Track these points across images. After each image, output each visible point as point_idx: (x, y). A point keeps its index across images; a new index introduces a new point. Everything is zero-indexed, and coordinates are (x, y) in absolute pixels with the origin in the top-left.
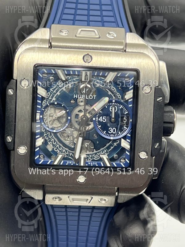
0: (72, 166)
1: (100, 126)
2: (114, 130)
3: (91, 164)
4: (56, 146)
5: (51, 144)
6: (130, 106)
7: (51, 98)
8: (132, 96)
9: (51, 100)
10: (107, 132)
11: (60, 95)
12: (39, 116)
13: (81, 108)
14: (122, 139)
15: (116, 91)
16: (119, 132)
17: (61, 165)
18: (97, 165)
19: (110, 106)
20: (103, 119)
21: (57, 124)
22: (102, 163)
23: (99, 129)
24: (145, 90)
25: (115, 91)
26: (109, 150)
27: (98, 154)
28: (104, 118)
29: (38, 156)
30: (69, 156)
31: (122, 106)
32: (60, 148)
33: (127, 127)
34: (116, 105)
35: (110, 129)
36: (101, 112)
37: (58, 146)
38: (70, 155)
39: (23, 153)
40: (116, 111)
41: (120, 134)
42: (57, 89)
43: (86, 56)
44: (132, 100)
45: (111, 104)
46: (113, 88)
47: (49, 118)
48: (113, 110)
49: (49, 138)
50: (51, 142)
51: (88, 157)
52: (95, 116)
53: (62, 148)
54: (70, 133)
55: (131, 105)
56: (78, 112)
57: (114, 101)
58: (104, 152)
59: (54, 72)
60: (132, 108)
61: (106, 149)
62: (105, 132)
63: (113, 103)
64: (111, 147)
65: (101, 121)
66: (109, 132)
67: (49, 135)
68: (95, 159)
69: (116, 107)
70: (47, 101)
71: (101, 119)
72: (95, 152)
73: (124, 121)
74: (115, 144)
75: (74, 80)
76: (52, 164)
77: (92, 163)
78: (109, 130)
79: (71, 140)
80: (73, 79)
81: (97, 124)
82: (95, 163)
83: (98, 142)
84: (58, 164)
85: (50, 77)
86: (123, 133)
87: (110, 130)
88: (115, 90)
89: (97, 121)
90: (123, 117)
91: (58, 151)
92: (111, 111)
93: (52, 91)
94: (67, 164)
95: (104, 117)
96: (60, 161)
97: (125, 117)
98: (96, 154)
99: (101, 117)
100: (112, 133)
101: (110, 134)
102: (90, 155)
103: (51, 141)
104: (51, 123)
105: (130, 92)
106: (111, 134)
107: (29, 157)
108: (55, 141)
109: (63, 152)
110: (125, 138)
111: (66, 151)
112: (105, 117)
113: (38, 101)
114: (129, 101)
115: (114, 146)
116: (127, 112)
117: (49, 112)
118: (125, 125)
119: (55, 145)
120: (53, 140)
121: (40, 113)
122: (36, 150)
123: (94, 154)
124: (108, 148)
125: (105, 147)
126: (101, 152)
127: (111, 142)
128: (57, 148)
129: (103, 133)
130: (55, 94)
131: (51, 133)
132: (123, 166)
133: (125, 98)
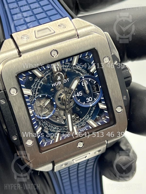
0: (69, 138)
2: (90, 98)
5: (46, 127)
6: (96, 76)
7: (35, 93)
8: (96, 69)
9: (35, 95)
10: (86, 103)
11: (41, 88)
12: (32, 111)
13: (60, 92)
14: (99, 103)
15: (81, 69)
16: (95, 99)
17: (61, 141)
18: (87, 130)
19: (81, 82)
20: (80, 94)
22: (90, 127)
24: (105, 61)
26: (91, 114)
27: (83, 120)
29: (41, 142)
32: (55, 128)
33: (99, 93)
35: (88, 99)
36: (77, 89)
37: (52, 127)
38: (64, 130)
39: (31, 144)
40: (87, 84)
42: (36, 84)
43: (53, 51)
45: (82, 80)
49: (44, 124)
51: (78, 126)
52: (73, 94)
54: (57, 113)
56: (59, 96)
57: (83, 77)
59: (31, 73)
60: (98, 77)
62: (84, 102)
64: (91, 112)
66: (87, 101)
67: (43, 122)
68: (83, 125)
69: (86, 81)
70: (32, 96)
71: (78, 95)
72: (81, 120)
73: (94, 89)
74: (94, 108)
75: (47, 73)
76: (54, 143)
77: (83, 130)
81: (77, 99)
82: (85, 128)
85: (28, 78)
86: (97, 98)
89: (76, 97)
92: (84, 85)
93: (33, 87)
94: (65, 138)
95: (80, 92)
99: (78, 93)
100: (90, 101)
101: (88, 103)
105: (93, 66)
107: (37, 146)
108: (49, 124)
109: (58, 129)
110: (100, 101)
111: (60, 128)
113: (26, 100)
115: (93, 110)
116: (96, 82)
117: (36, 105)
118: (96, 92)
119: (50, 127)
120: (47, 124)
122: (38, 137)
123: (81, 122)
125: (87, 114)
126: (86, 118)
127: (90, 109)
128: (53, 129)
129: (83, 104)
130: (36, 88)
131: (43, 119)
132: (106, 122)
133: (91, 72)
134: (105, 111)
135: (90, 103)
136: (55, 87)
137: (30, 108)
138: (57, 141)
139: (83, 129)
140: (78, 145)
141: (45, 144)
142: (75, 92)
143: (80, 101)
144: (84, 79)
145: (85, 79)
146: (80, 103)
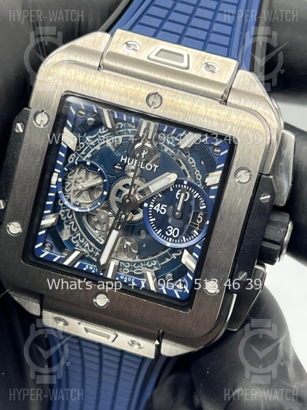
0: (93, 274)
1: (154, 219)
2: (176, 231)
3: (124, 280)
4: (76, 234)
5: (68, 228)
6: (211, 197)
7: (84, 153)
8: (218, 182)
9: (84, 156)
10: (163, 233)
11: (100, 150)
12: (57, 178)
13: (129, 181)
14: (185, 250)
15: (194, 166)
16: (184, 237)
17: (75, 269)
18: (134, 284)
19: (178, 189)
20: (161, 209)
21: (85, 199)
22: (143, 282)
23: (151, 225)
24: (240, 176)
25: (193, 166)
26: (162, 264)
27: (141, 264)
28: (164, 207)
29: (41, 244)
30: (94, 256)
31: (198, 194)
32: (82, 240)
33: (199, 232)
34: (188, 190)
35: (170, 229)
36: (160, 196)
37: (79, 234)
38: (96, 255)
39: (14, 233)
40: (185, 200)
41: (185, 241)
43: (154, 96)
44: (216, 187)
45: (181, 186)
46: (191, 160)
47: (75, 185)
48: (181, 197)
49: (67, 219)
50: (69, 226)
51: (125, 266)
52: (149, 201)
53: (85, 240)
54: (102, 218)
55: (214, 197)
56: (123, 186)
57: (185, 182)
58: (152, 264)
59: (96, 111)
60: (214, 202)
61: (156, 261)
62: (160, 230)
63: (184, 185)
64: (166, 259)
65: (157, 211)
66: (167, 232)
67: (68, 214)
68: (134, 271)
69: (187, 193)
70: (77, 156)
71: (157, 208)
72: (137, 260)
73: (197, 220)
74: (174, 256)
75: (127, 131)
76: (60, 263)
77: (126, 278)
78: (167, 230)
79: (103, 231)
80: (126, 128)
81: (150, 214)
82: (132, 278)
83: (144, 246)
84: (70, 266)
85: (89, 117)
86: (189, 240)
87: (169, 230)
88: (193, 164)
89: (151, 210)
90: (198, 214)
91: (77, 244)
92: (178, 198)
94: (85, 269)
95: (163, 205)
96: (74, 262)
97: (202, 214)
98: (138, 264)
99: (159, 205)
100: (172, 235)
101: (167, 236)
102: (128, 263)
103: (70, 223)
104: (76, 194)
105: (216, 173)
106: (169, 237)
107: (23, 243)
108: (75, 226)
109: (85, 247)
110: (191, 249)
111: (91, 247)
112: (166, 206)
113: (60, 153)
114: (212, 188)
115: (172, 258)
116: (205, 207)
117: (76, 176)
118: (198, 228)
119: (75, 232)
120: (73, 223)
121: (59, 173)
122: (40, 233)
123: (135, 264)
124: (161, 259)
125: (156, 257)
126: (148, 263)
127: (167, 251)
128: (77, 238)
129: (156, 232)
130: (93, 147)
131: (71, 210)
132: (178, 296)
133: (206, 182)
134: (188, 274)
135: (171, 239)
136: (124, 165)
137: (59, 171)
138: (66, 263)
139: (128, 278)
140: (97, 297)
141: (43, 253)
142: (154, 199)
143: (153, 223)
144: (185, 186)
146: (153, 226)
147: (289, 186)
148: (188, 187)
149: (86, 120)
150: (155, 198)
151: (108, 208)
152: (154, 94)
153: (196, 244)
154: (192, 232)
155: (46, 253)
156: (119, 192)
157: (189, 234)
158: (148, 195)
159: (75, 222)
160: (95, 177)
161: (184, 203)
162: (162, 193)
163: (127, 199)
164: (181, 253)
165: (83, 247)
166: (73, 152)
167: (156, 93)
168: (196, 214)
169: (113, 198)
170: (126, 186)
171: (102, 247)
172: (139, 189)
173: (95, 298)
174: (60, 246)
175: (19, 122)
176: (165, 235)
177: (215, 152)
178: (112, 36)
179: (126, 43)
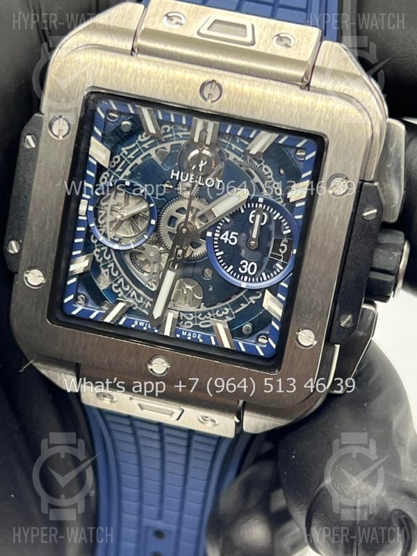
0: (144, 331)
1: (222, 253)
2: (253, 266)
3: (187, 336)
4: (118, 280)
5: (106, 273)
6: (297, 217)
7: (121, 170)
9: (120, 173)
10: (235, 270)
11: (141, 164)
12: (86, 207)
13: (184, 204)
14: (267, 291)
15: (271, 176)
16: (264, 274)
17: (120, 326)
18: (201, 341)
19: (251, 209)
20: (230, 238)
21: (126, 232)
22: (212, 338)
23: (219, 260)
25: (269, 177)
26: (237, 311)
27: (209, 314)
28: (234, 235)
29: (71, 297)
30: (144, 308)
31: (278, 214)
32: (126, 287)
33: (284, 265)
34: (265, 211)
35: (244, 264)
36: (228, 220)
37: (122, 280)
38: (147, 307)
39: (36, 284)
40: (262, 224)
41: (265, 279)
42: (137, 150)
43: (210, 85)
44: (303, 203)
45: (255, 205)
46: (266, 170)
47: (111, 214)
48: (256, 221)
49: (104, 260)
50: (107, 270)
51: (186, 317)
52: (213, 228)
53: (131, 287)
54: (152, 255)
55: (300, 217)
56: (177, 211)
57: (261, 200)
58: (223, 313)
59: (132, 112)
60: (300, 223)
61: (228, 308)
62: (231, 267)
63: (259, 203)
64: (242, 305)
65: (226, 242)
66: (240, 269)
67: (105, 254)
68: (200, 324)
69: (264, 214)
70: (111, 174)
71: (225, 238)
72: (203, 308)
73: (280, 250)
74: (252, 299)
75: (177, 136)
76: (99, 320)
77: (190, 334)
78: (241, 266)
79: (154, 273)
80: (176, 132)
81: (216, 247)
82: (198, 334)
83: (211, 289)
84: (113, 323)
85: (124, 120)
86: (271, 278)
87: (243, 266)
88: (269, 174)
89: (216, 241)
90: (280, 241)
91: (119, 293)
92: (252, 222)
93: (126, 153)
94: (133, 326)
95: (233, 233)
96: (119, 317)
97: (285, 240)
98: (204, 314)
99: (227, 233)
100: (247, 272)
101: (241, 274)
102: (191, 314)
103: (109, 266)
104: (114, 226)
106: (244, 275)
107: (48, 297)
108: (116, 269)
109: (132, 296)
110: (274, 289)
111: (139, 296)
112: (237, 234)
113: (88, 172)
114: (297, 205)
115: (249, 303)
116: (289, 231)
117: (112, 202)
118: (282, 260)
119: (116, 277)
120: (112, 265)
121: (88, 200)
122: (69, 282)
123: (200, 315)
124: (235, 305)
125: (227, 303)
126: (218, 311)
127: (242, 294)
128: (120, 285)
129: (226, 270)
130: (132, 160)
131: (109, 248)
132: (262, 354)
134: (273, 323)
135: (246, 278)
136: (176, 183)
137: (88, 197)
138: (108, 319)
139: (192, 333)
140: (153, 363)
141: (76, 308)
142: (220, 226)
143: (220, 257)
144: (261, 205)
145: (266, 208)
146: (220, 262)
147: (400, 194)
148: (265, 206)
149: (120, 125)
150: (221, 224)
151: (159, 242)
152: (209, 82)
153: (281, 281)
154: (274, 267)
155: (80, 308)
156: (172, 220)
157: (270, 269)
158: (211, 220)
159: (115, 264)
160: (138, 201)
161: (261, 227)
162: (231, 216)
163: (183, 227)
164: (261, 295)
165: (129, 296)
166: (105, 169)
167: (213, 81)
168: (278, 242)
169: (165, 228)
170: (180, 210)
171: (155, 295)
172: (199, 214)
173: (150, 363)
174: (98, 297)
175: (28, 134)
176: (239, 273)
177: (298, 156)
178: (146, 6)
179: (167, 15)
